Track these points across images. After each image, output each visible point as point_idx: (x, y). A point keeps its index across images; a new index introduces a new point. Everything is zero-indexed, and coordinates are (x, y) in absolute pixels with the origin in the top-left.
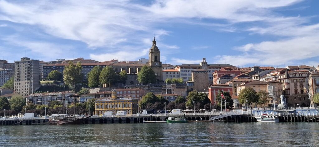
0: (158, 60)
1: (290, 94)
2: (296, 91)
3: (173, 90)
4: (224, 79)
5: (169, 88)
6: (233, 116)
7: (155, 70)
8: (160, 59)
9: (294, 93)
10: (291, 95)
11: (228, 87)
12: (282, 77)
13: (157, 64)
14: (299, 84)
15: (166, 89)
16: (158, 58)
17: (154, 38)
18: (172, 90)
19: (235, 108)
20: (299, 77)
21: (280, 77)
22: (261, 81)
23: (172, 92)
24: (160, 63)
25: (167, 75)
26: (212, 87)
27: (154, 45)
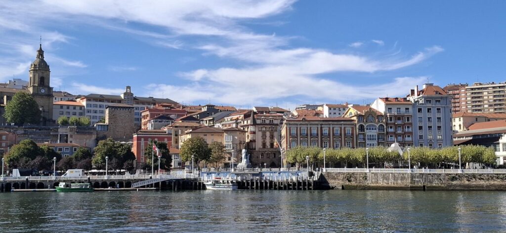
0: (46, 84)
1: (255, 149)
2: (264, 145)
3: (71, 136)
4: (160, 122)
5: (65, 134)
6: (170, 181)
7: (40, 101)
8: (49, 83)
9: (261, 147)
10: (257, 149)
11: (165, 135)
12: (245, 122)
13: (43, 91)
14: (268, 134)
15: (58, 135)
16: (45, 81)
17: (41, 45)
18: (69, 136)
19: (175, 168)
20: (269, 124)
21: (244, 123)
22: (215, 127)
23: (69, 139)
24: (50, 89)
25: (62, 110)
26: (139, 134)
27: (39, 57)
